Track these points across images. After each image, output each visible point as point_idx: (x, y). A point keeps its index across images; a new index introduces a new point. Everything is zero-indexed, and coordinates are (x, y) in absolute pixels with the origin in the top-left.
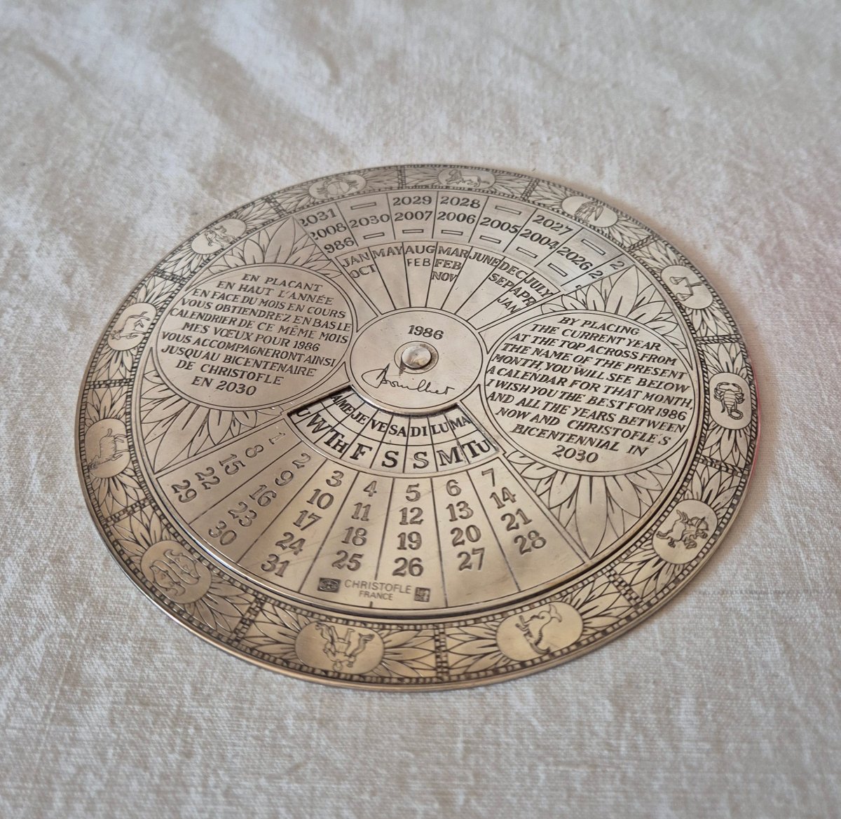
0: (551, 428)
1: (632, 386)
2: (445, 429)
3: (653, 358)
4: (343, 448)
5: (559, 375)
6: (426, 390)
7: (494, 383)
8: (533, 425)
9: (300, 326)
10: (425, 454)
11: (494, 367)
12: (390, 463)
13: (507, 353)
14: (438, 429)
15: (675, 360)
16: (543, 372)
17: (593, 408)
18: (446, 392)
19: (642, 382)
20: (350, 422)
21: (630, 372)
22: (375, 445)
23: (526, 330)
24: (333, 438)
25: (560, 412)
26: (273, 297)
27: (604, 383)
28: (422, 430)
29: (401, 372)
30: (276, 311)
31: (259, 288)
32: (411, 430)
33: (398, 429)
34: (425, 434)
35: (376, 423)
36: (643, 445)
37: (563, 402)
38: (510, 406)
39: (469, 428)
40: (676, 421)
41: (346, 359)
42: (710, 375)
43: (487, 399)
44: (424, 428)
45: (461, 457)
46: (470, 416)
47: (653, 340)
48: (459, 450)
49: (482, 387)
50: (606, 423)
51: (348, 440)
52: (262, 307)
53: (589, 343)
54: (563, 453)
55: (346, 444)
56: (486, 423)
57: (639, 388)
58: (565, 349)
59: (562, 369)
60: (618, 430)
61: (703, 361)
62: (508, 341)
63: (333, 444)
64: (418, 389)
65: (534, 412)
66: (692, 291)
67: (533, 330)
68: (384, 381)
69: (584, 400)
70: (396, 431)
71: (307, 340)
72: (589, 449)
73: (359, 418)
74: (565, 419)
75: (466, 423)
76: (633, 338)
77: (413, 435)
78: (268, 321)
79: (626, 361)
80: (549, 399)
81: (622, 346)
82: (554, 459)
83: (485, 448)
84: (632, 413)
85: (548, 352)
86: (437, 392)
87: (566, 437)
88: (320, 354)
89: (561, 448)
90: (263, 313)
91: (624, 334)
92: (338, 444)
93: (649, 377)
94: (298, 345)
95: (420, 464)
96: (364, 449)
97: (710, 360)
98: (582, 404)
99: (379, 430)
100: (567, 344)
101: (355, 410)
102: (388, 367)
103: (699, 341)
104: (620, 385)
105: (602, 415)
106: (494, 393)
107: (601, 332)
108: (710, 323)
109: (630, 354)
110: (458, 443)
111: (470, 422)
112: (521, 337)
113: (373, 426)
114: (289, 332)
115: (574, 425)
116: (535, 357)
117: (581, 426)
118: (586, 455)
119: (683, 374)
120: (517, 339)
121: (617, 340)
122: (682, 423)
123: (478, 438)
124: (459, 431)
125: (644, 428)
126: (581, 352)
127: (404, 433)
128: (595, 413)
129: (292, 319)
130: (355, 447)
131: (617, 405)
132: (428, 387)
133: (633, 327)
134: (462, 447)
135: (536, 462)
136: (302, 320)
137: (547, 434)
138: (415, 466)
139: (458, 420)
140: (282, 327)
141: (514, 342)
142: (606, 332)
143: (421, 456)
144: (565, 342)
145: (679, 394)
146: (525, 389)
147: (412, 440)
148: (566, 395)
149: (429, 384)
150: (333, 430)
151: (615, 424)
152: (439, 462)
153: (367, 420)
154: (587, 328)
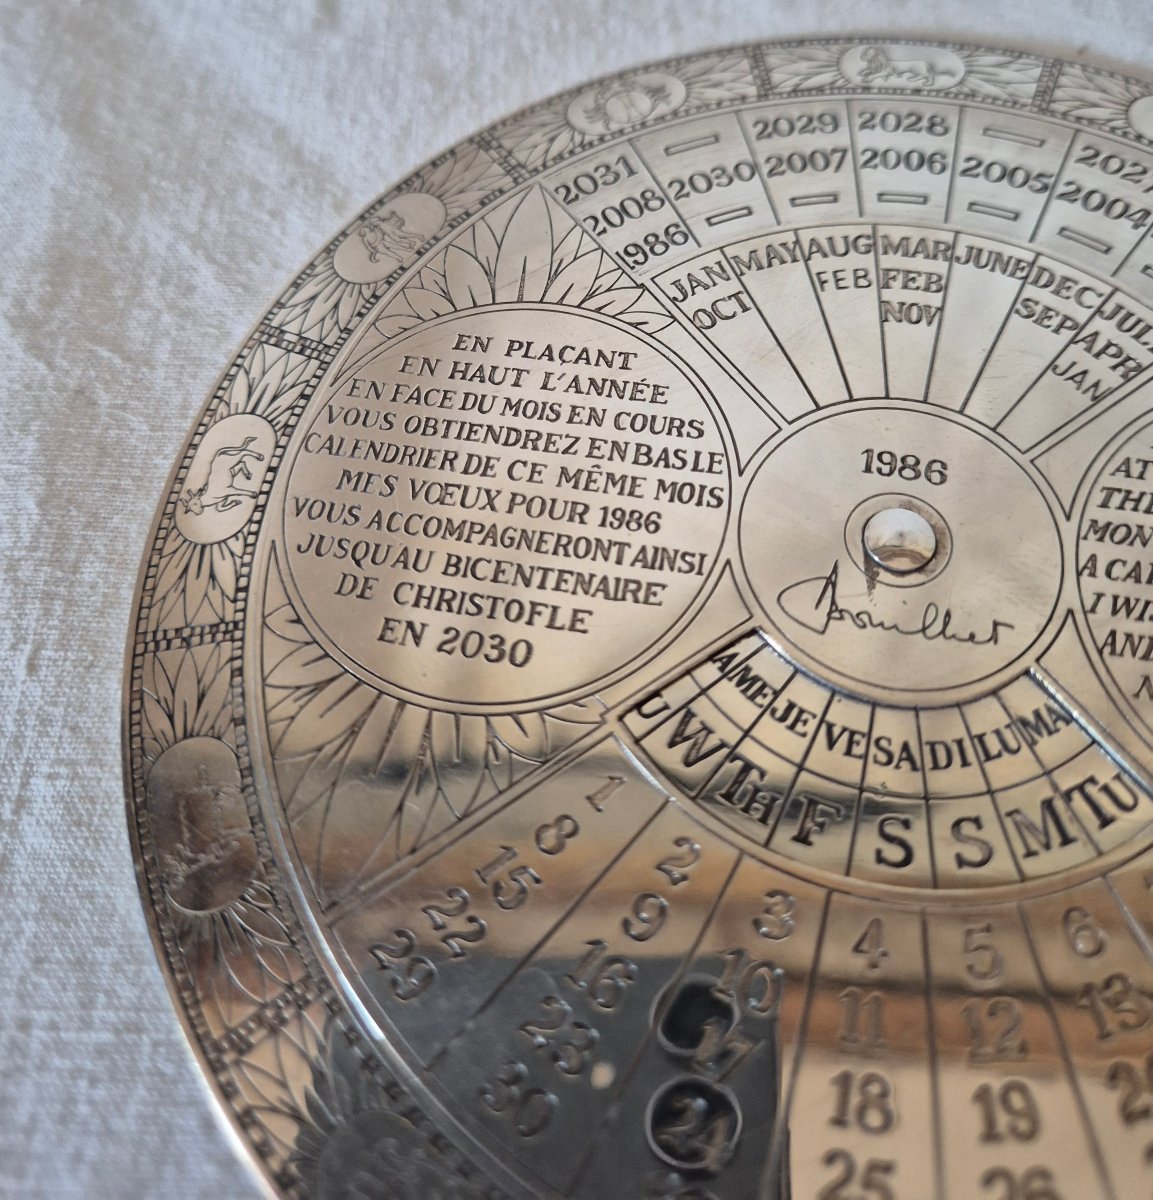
2: (1013, 745)
4: (770, 810)
6: (943, 632)
7: (1106, 605)
9: (607, 466)
10: (977, 822)
11: (1093, 558)
12: (895, 853)
13: (1112, 515)
14: (994, 746)
20: (772, 731)
22: (846, 799)
23: (1140, 448)
24: (738, 780)
26: (530, 390)
28: (955, 749)
29: (871, 582)
30: (544, 427)
31: (494, 368)
32: (927, 749)
33: (896, 749)
34: (965, 763)
35: (836, 731)
39: (1071, 736)
41: (730, 552)
43: (1100, 652)
44: (960, 743)
45: (1072, 830)
46: (1067, 704)
48: (1059, 804)
49: (1080, 617)
51: (774, 783)
52: (510, 420)
55: (775, 796)
62: (1107, 481)
64: (924, 630)
68: (835, 612)
70: (889, 755)
71: (628, 504)
73: (792, 718)
75: (1060, 724)
77: (936, 766)
78: (529, 455)
83: (1124, 800)
86: (972, 637)
88: (668, 538)
90: (513, 435)
92: (753, 798)
94: (610, 518)
95: (973, 853)
96: (822, 813)
99: (848, 753)
101: (777, 694)
102: (835, 570)
106: (1113, 634)
110: (1055, 787)
111: (1069, 718)
112: (1136, 468)
113: (831, 744)
114: (582, 484)
120: (1129, 474)
123: (1101, 767)
124: (1050, 747)
127: (910, 759)
129: (583, 446)
132: (946, 624)
134: (1067, 796)
136: (606, 449)
138: (961, 860)
139: (1037, 714)
140: (564, 471)
141: (1121, 482)
143: (968, 829)
147: (940, 781)
149: (948, 614)
150: (733, 754)
152: (1020, 850)
153: (813, 725)
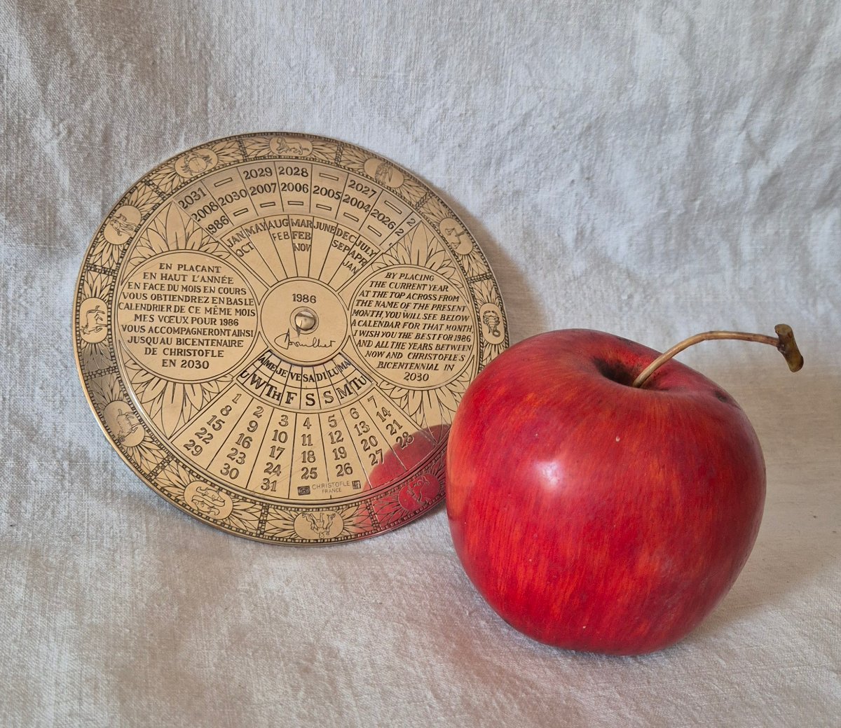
0: (399, 361)
1: (438, 321)
2: (336, 372)
3: (446, 298)
4: (279, 396)
5: (395, 320)
6: (318, 345)
7: (358, 333)
8: (388, 360)
9: (219, 306)
10: (329, 392)
11: (355, 320)
12: (311, 402)
13: (360, 308)
14: (332, 373)
15: (458, 297)
16: (385, 319)
17: (419, 342)
18: (331, 345)
19: (443, 317)
20: (276, 377)
21: (435, 311)
22: (298, 391)
23: (366, 287)
24: (270, 391)
25: (401, 348)
26: (189, 282)
27: (422, 322)
28: (323, 375)
29: (299, 333)
32: (316, 375)
33: (309, 377)
34: (326, 378)
35: (293, 374)
36: (451, 363)
37: (401, 340)
38: (372, 349)
39: (351, 368)
40: (466, 343)
41: (260, 329)
42: (479, 306)
43: (357, 345)
44: (324, 373)
45: (351, 391)
46: (350, 360)
47: (444, 283)
48: (348, 386)
49: (352, 337)
50: (429, 352)
51: (280, 390)
52: (185, 293)
53: (407, 292)
54: (409, 377)
55: (280, 394)
56: (361, 364)
57: (442, 322)
58: (394, 299)
59: (396, 315)
60: (436, 355)
61: (474, 297)
62: (358, 298)
63: (272, 394)
64: (313, 345)
65: (387, 351)
66: (459, 240)
67: (371, 286)
68: (290, 343)
69: (413, 336)
70: (307, 378)
71: (228, 318)
72: (423, 372)
73: (282, 372)
74: (405, 352)
75: (348, 366)
76: (432, 283)
77: (319, 380)
78: (194, 304)
79: (431, 303)
80: (393, 340)
81: (426, 291)
82: (405, 382)
83: (364, 382)
84: (441, 342)
85: (384, 303)
86: (325, 346)
87: (409, 366)
88: (241, 327)
89: (407, 374)
90: (188, 298)
91: (425, 282)
92: (274, 395)
93: (446, 313)
94: (223, 322)
95: (329, 400)
96: (292, 395)
97: (478, 295)
98: (412, 340)
99: (297, 379)
100: (394, 294)
101: (277, 367)
102: (288, 331)
103: (470, 281)
104: (430, 322)
105: (425, 345)
106: (360, 341)
107: (412, 282)
108: (474, 266)
109: (432, 297)
110: (347, 381)
111: (350, 364)
112: (365, 294)
113: (292, 377)
114: (212, 312)
115: (411, 356)
116: (377, 309)
117: (415, 356)
118: (422, 377)
119: (464, 307)
120: (363, 296)
121: (422, 287)
122: (470, 344)
123: (358, 375)
124: (346, 372)
125: (450, 352)
126: (404, 300)
127: (313, 379)
128: (421, 345)
129: (210, 300)
130: (286, 395)
131: (432, 337)
132: (318, 343)
133: (431, 274)
134: (350, 383)
135: (396, 386)
136: (218, 300)
137: (398, 365)
138: (326, 402)
139: (342, 363)
140: (206, 309)
141: (362, 298)
142: (415, 281)
143: (327, 394)
144: (392, 293)
145: (464, 323)
146: (377, 334)
147: (320, 384)
148: (402, 335)
149: (319, 340)
150: (268, 385)
151: (434, 351)
152: (340, 397)
153: (287, 374)
154: (403, 280)
